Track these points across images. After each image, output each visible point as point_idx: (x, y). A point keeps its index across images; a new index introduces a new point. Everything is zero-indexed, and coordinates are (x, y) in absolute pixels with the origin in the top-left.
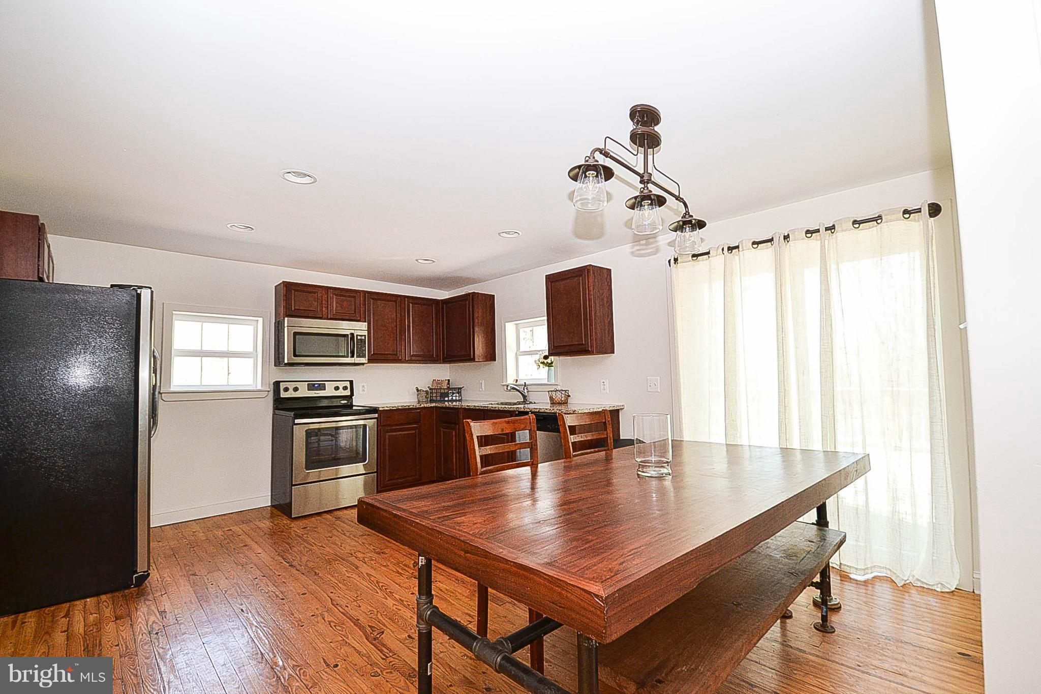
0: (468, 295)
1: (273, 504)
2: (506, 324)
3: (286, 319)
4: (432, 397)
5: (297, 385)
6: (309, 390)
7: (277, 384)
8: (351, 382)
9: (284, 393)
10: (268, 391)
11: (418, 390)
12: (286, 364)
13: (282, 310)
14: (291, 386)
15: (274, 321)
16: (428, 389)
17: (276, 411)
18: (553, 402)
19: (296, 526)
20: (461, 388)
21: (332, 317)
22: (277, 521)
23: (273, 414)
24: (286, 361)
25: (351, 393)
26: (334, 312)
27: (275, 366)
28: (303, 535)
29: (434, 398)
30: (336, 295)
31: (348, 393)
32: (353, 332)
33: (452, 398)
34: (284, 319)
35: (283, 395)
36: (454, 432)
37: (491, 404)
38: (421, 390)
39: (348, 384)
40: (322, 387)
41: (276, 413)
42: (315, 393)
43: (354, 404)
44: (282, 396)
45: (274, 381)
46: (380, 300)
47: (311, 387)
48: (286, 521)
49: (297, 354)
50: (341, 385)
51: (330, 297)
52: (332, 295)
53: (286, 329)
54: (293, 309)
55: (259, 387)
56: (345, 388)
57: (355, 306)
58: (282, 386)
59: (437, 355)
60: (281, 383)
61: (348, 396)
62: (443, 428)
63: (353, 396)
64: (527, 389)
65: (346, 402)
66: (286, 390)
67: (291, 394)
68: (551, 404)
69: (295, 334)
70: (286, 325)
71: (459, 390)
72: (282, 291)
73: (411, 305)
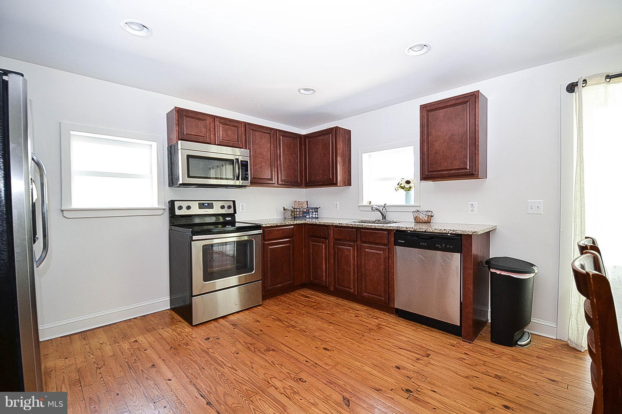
0: (332, 129)
1: (172, 307)
2: (363, 154)
3: (179, 142)
4: (296, 215)
5: (190, 203)
6: (199, 208)
7: (172, 203)
8: (234, 202)
9: (178, 210)
10: (164, 209)
11: (284, 209)
12: (180, 184)
13: (175, 135)
14: (184, 205)
15: (167, 146)
16: (292, 209)
17: (172, 227)
18: (417, 221)
19: (198, 334)
20: (317, 208)
21: (219, 144)
22: (180, 329)
23: (169, 230)
24: (181, 182)
25: (234, 212)
26: (221, 139)
27: (169, 186)
28: (208, 349)
29: (297, 216)
30: (221, 123)
31: (231, 211)
32: (237, 157)
33: (312, 216)
34: (177, 142)
35: (178, 212)
36: (324, 245)
37: (355, 222)
38: (287, 209)
39: (231, 204)
40: (210, 206)
41: (172, 229)
42: (205, 211)
43: (236, 221)
44: (177, 214)
45: (170, 200)
46: (258, 131)
47: (201, 206)
48: (188, 329)
49: (190, 175)
50: (226, 204)
51: (217, 125)
52: (218, 124)
53: (180, 151)
54: (185, 134)
55: (156, 206)
56: (229, 207)
57: (238, 135)
58: (177, 204)
59: (301, 181)
60: (175, 202)
61: (232, 214)
62: (312, 242)
63: (236, 213)
64: (385, 209)
65: (230, 219)
66: (180, 208)
67: (184, 212)
68: (415, 222)
69: (189, 157)
70: (179, 148)
71: (316, 210)
72: (175, 116)
73: (281, 137)
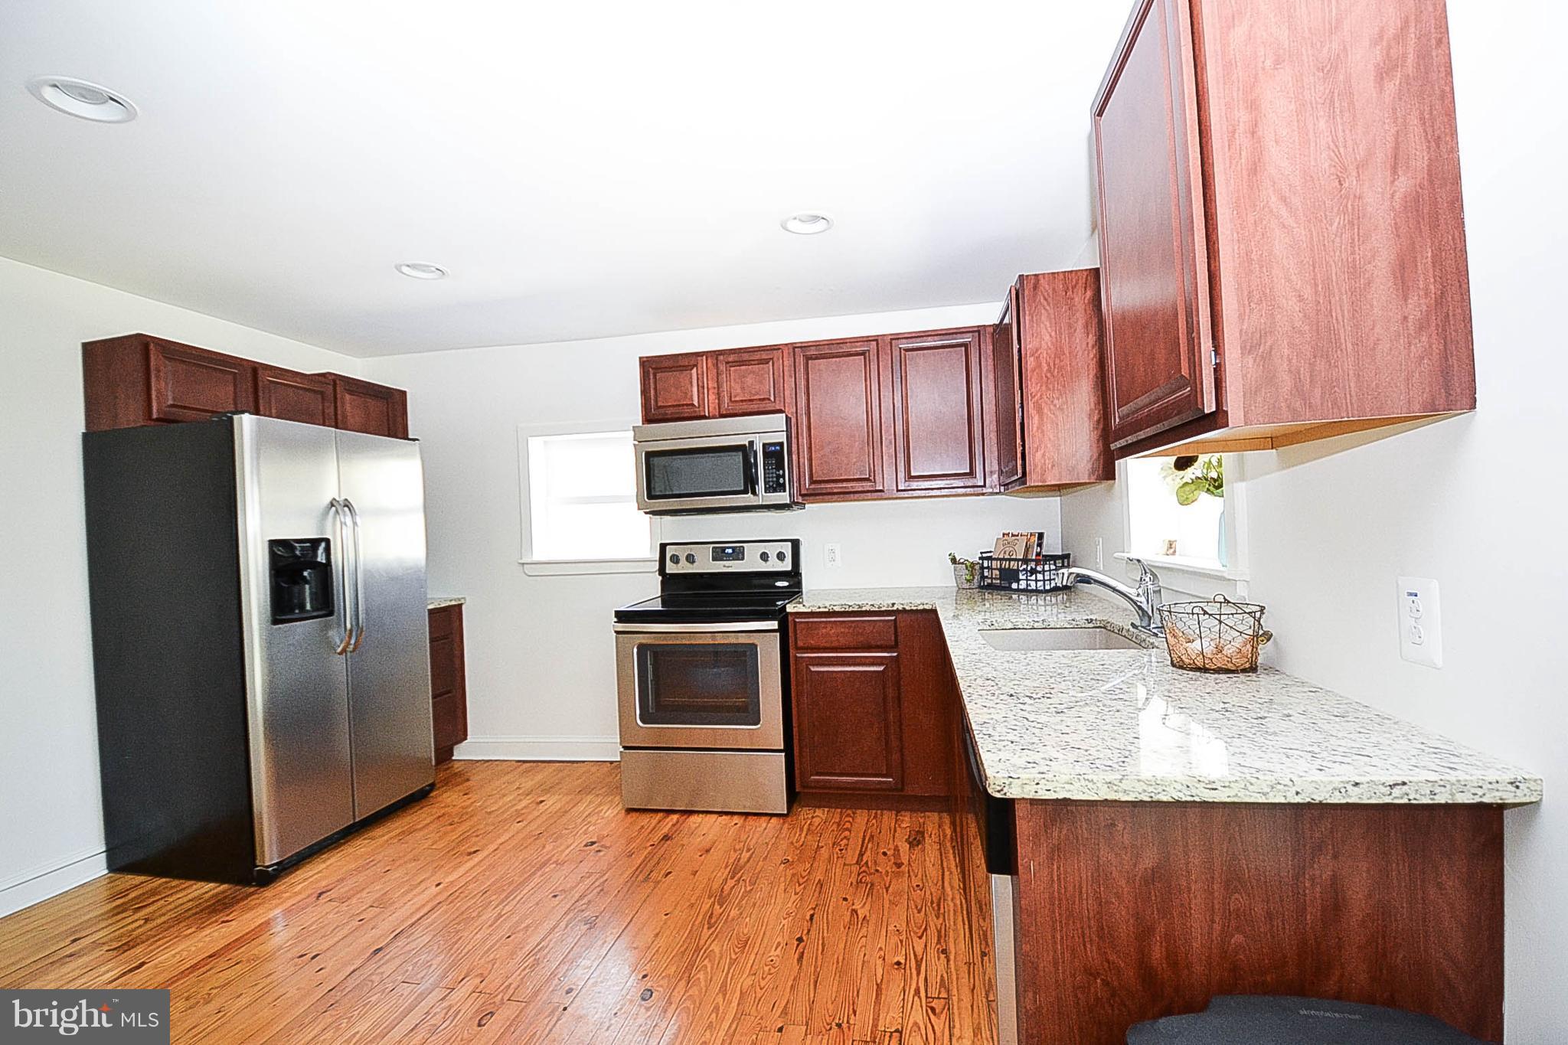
5: (694, 550)
6: (717, 559)
7: (662, 549)
8: (796, 544)
9: (671, 565)
11: (954, 561)
14: (683, 552)
16: (978, 558)
21: (725, 412)
25: (794, 565)
26: (729, 401)
30: (730, 364)
31: (787, 566)
32: (753, 438)
33: (1028, 585)
35: (670, 568)
39: (787, 549)
40: (738, 554)
42: (728, 566)
44: (668, 571)
45: (659, 543)
46: (827, 356)
47: (719, 553)
49: (653, 494)
50: (772, 550)
51: (721, 371)
52: (723, 367)
54: (654, 407)
56: (781, 556)
57: (770, 381)
58: (670, 551)
60: (668, 548)
61: (788, 572)
63: (800, 571)
65: (787, 584)
66: (675, 559)
67: (683, 568)
69: (650, 456)
